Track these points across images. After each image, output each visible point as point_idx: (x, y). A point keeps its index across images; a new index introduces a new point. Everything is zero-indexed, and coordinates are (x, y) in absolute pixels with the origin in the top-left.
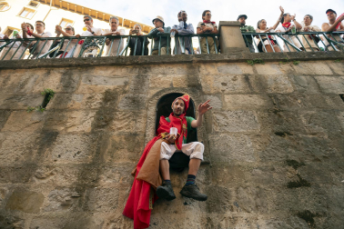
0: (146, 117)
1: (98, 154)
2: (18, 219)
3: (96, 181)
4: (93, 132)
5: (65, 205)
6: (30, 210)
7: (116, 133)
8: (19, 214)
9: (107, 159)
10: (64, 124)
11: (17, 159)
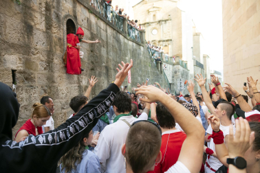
0: (63, 29)
1: (51, 46)
2: (32, 74)
3: (53, 59)
4: (46, 32)
5: (45, 69)
6: (35, 70)
7: (54, 35)
8: (32, 71)
9: (54, 50)
10: (33, 20)
11: (19, 40)
